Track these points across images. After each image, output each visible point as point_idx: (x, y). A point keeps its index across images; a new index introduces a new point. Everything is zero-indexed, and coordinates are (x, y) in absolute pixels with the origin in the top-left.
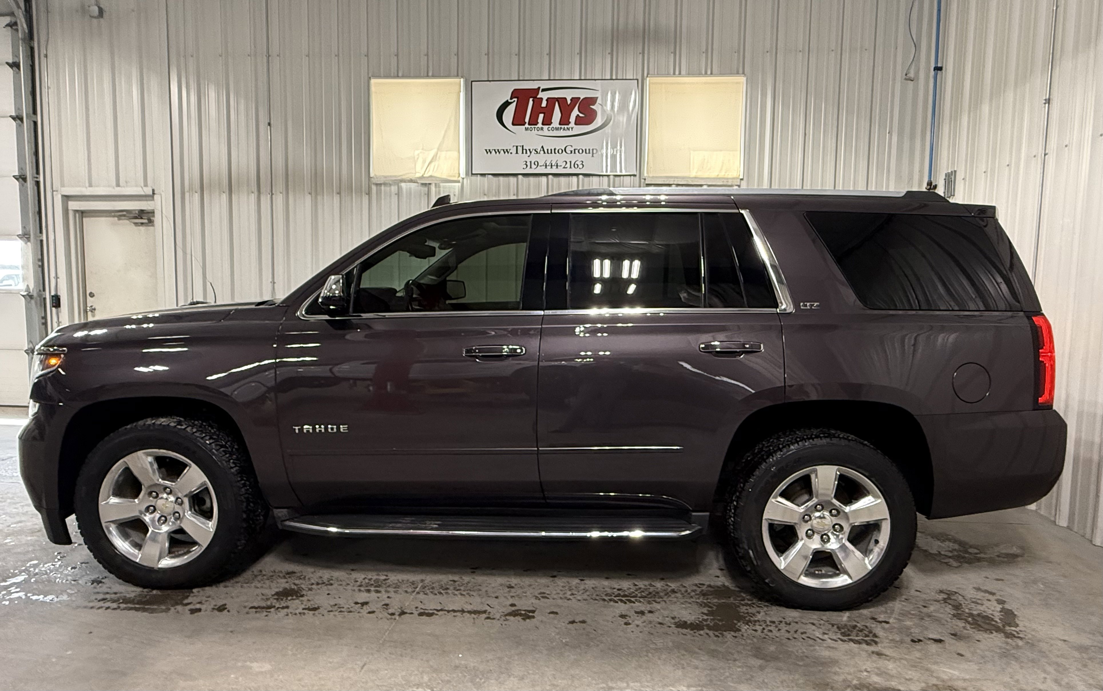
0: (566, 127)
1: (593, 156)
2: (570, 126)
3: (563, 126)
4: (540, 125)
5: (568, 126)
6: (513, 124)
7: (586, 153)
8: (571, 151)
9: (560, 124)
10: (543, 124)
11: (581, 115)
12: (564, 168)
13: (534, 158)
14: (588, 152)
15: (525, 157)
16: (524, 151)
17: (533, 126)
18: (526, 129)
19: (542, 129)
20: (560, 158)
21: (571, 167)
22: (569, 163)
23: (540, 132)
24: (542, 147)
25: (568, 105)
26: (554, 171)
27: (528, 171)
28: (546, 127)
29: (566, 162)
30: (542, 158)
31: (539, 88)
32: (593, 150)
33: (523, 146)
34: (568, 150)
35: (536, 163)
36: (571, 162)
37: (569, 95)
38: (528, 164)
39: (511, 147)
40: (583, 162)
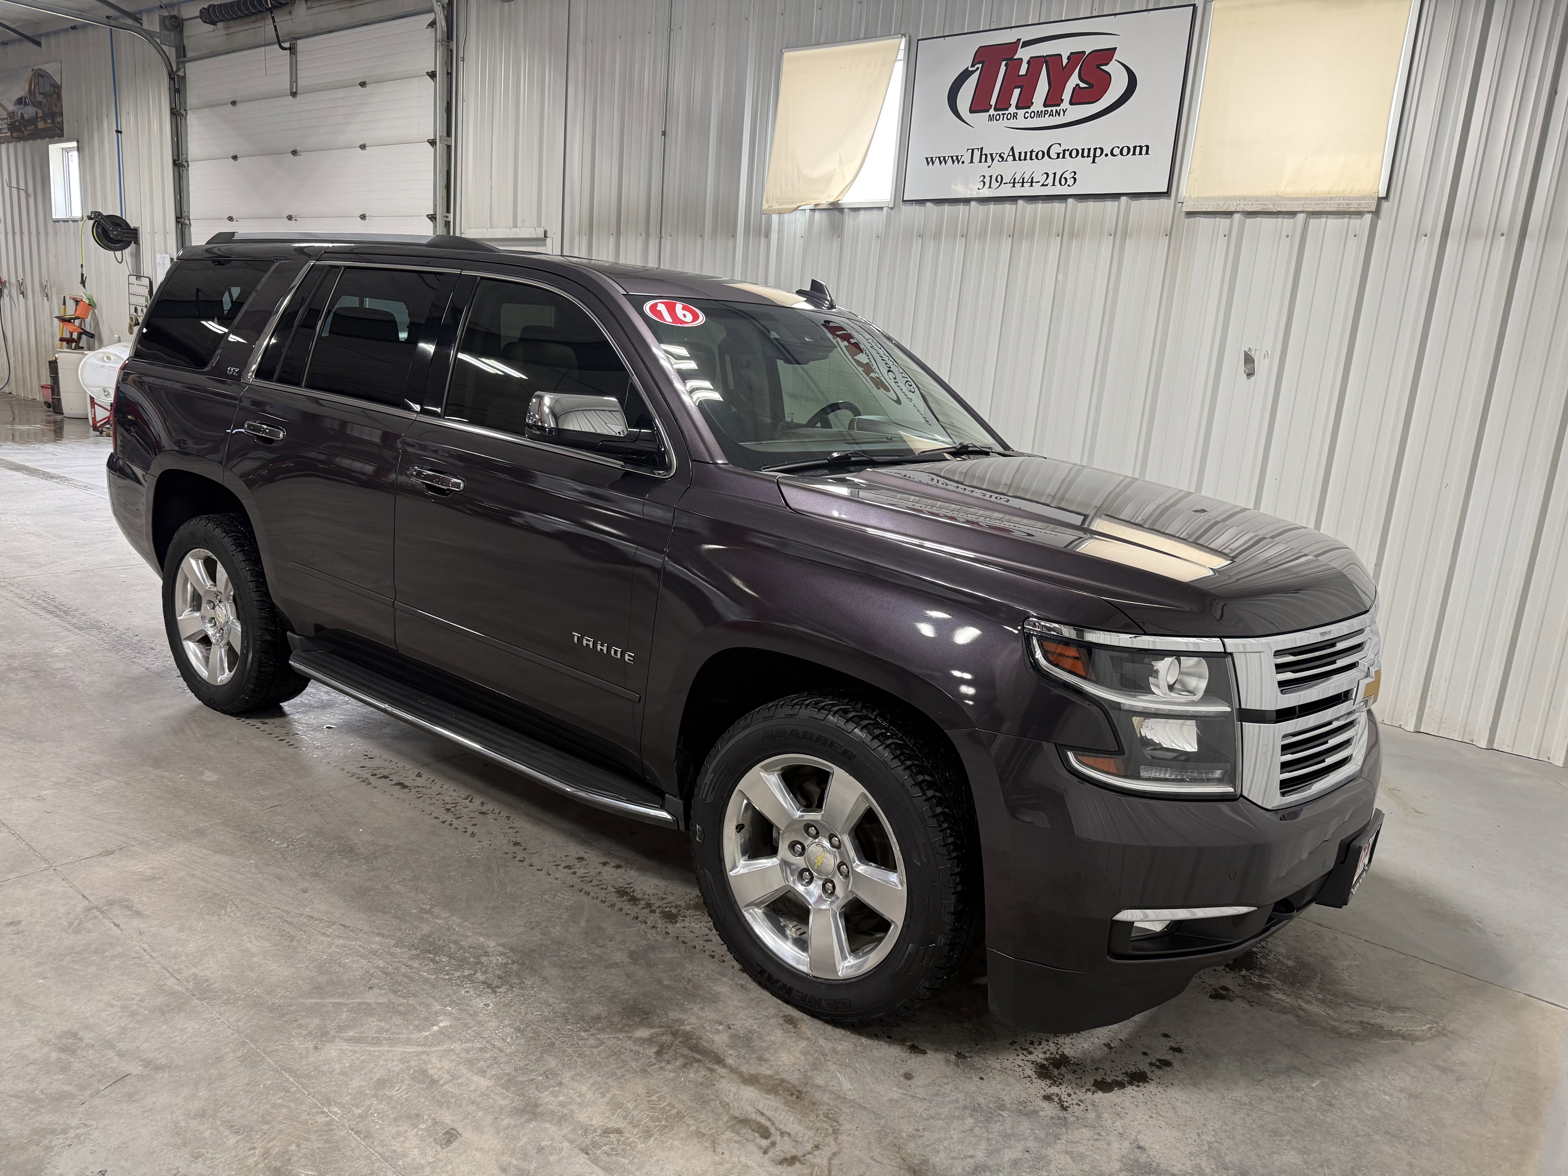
0: (1054, 109)
1: (1094, 162)
2: (1063, 106)
3: (1049, 109)
4: (1012, 109)
5: (1058, 108)
6: (972, 111)
7: (1083, 156)
8: (1058, 154)
9: (1045, 105)
10: (1017, 107)
11: (1082, 85)
12: (1043, 185)
13: (998, 168)
14: (1086, 154)
15: (982, 169)
16: (984, 157)
17: (1000, 113)
18: (991, 118)
19: (1015, 116)
20: (1036, 168)
21: (1054, 185)
22: (1051, 176)
23: (1013, 123)
24: (1012, 149)
25: (1063, 68)
26: (1027, 191)
27: (986, 193)
28: (1021, 112)
29: (1047, 174)
30: (1009, 169)
31: (1019, 40)
32: (1095, 149)
33: (982, 149)
34: (1053, 154)
35: (999, 179)
36: (1055, 174)
37: (1064, 49)
38: (987, 180)
39: (964, 153)
40: (1075, 173)
